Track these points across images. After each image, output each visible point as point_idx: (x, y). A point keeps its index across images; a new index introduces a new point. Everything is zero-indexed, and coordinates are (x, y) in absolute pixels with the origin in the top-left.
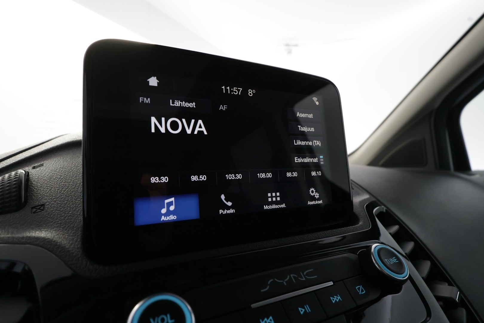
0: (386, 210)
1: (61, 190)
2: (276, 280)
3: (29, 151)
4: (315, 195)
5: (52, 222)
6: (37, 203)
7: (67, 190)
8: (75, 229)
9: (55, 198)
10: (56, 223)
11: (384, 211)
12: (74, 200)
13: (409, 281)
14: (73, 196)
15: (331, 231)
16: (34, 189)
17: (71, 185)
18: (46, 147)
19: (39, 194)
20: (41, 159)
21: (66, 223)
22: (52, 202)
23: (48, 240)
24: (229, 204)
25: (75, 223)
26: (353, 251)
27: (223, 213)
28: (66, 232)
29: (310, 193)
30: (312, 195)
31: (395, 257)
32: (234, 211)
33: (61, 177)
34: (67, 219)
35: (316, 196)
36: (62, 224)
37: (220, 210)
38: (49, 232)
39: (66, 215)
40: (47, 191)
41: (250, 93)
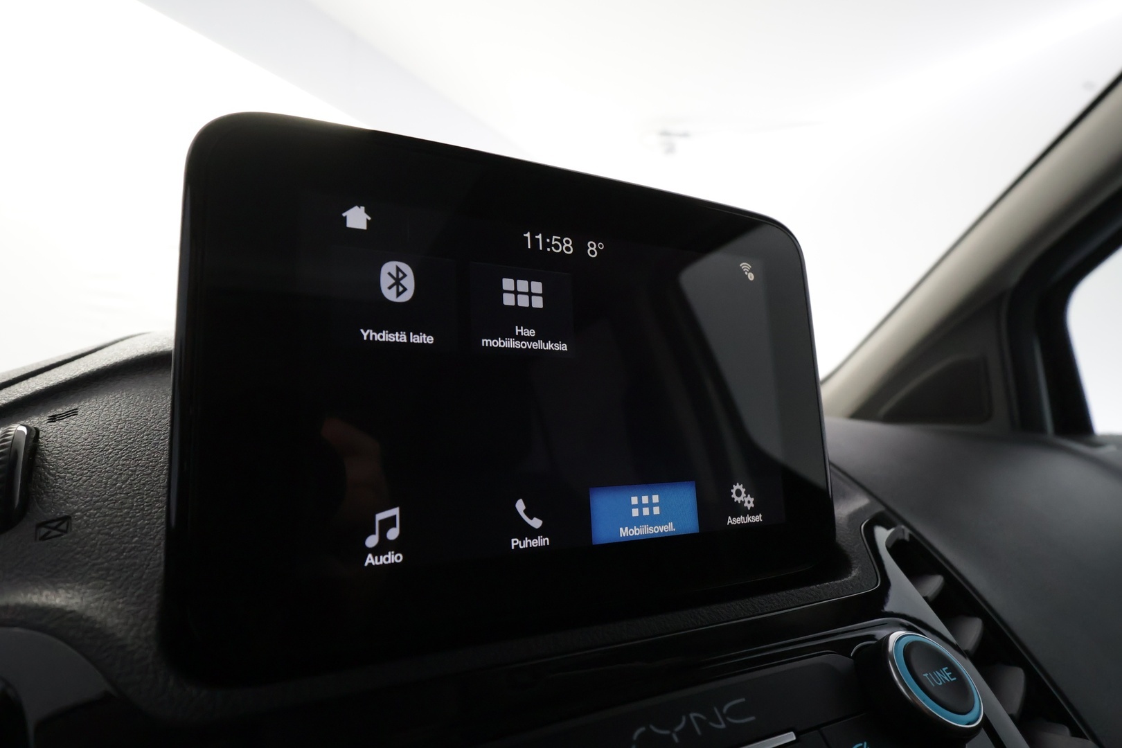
0: (911, 536)
1: (116, 480)
2: (652, 727)
3: (46, 374)
4: (744, 502)
5: (87, 564)
6: (51, 514)
7: (132, 478)
8: (144, 583)
9: (98, 501)
10: (97, 567)
11: (907, 538)
12: (148, 506)
13: (983, 731)
14: (145, 497)
15: (784, 593)
16: (48, 476)
17: (142, 466)
18: (87, 365)
19: (59, 488)
20: (72, 397)
21: (122, 569)
22: (90, 510)
23: (70, 615)
25: (146, 569)
26: (842, 647)
27: (521, 547)
28: (120, 594)
29: (733, 496)
30: (737, 501)
31: (947, 669)
32: (546, 541)
33: (118, 446)
34: (126, 558)
35: (746, 504)
36: (111, 572)
37: (513, 540)
38: (76, 593)
39: (122, 548)
40: (81, 482)
41: (590, 249)
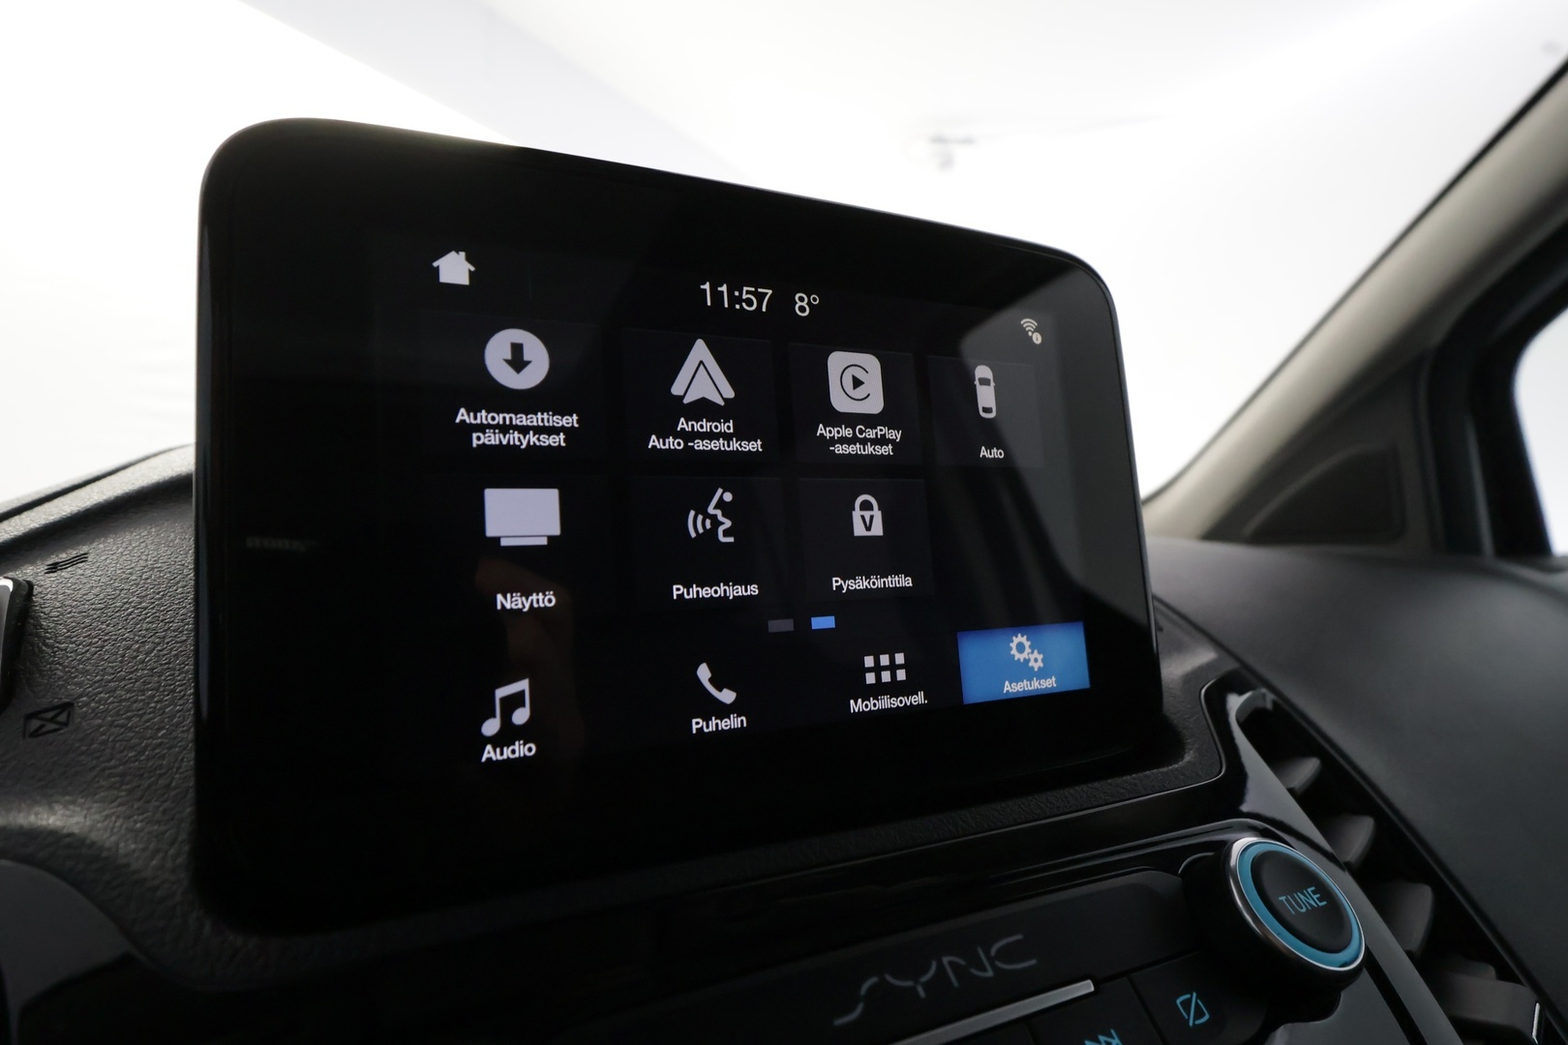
0: (1274, 703)
1: (137, 650)
2: (889, 978)
3: (44, 507)
4: (1029, 660)
5: (94, 768)
6: (46, 701)
7: (159, 648)
8: (173, 793)
9: (111, 681)
10: (107, 772)
11: (1269, 706)
12: (181, 686)
13: (1365, 975)
14: (177, 673)
15: (1085, 787)
16: (44, 648)
17: (174, 631)
18: (102, 492)
19: (59, 663)
20: (80, 536)
21: (143, 774)
22: (101, 693)
23: (67, 840)
24: (727, 696)
25: (176, 773)
26: (1166, 861)
27: (706, 730)
28: (138, 809)
29: (1012, 652)
30: (1019, 659)
31: (1313, 888)
32: (742, 721)
33: (140, 603)
34: (148, 759)
35: (1032, 663)
36: (128, 778)
37: (694, 721)
38: (78, 810)
39: (143, 744)
40: (88, 655)
41: (799, 304)
